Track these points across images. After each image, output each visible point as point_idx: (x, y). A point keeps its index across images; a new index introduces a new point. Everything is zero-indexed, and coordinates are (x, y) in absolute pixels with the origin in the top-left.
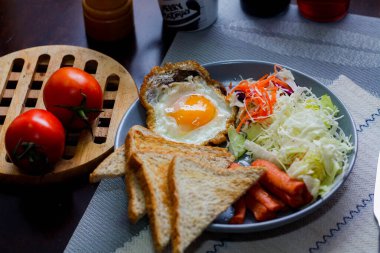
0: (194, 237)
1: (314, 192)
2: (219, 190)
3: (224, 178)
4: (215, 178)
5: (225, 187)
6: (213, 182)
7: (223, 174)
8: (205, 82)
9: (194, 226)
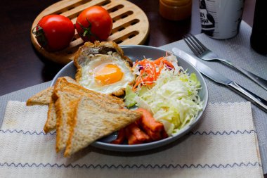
0: (81, 147)
1: (169, 132)
2: (106, 121)
3: (111, 114)
4: (105, 113)
5: (111, 120)
6: (103, 116)
7: (111, 112)
8: (120, 57)
9: (83, 140)
